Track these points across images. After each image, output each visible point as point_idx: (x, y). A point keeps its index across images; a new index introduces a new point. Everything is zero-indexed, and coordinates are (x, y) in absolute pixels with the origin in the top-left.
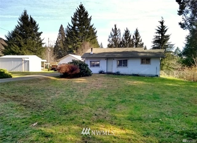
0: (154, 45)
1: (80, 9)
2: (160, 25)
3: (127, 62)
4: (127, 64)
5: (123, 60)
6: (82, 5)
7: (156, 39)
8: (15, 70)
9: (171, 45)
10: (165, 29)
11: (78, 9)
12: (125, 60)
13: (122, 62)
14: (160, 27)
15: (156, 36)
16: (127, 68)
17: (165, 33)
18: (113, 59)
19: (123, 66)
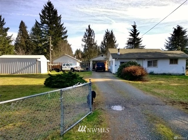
0: (127, 46)
1: (48, 6)
2: (133, 28)
3: (156, 62)
4: (156, 64)
5: (153, 61)
6: (50, 2)
7: (130, 41)
8: (21, 73)
9: (142, 46)
10: (137, 33)
11: (46, 6)
12: (155, 61)
13: (151, 62)
14: (133, 31)
15: (130, 38)
16: (157, 68)
17: (137, 36)
18: (144, 60)
19: (153, 66)
